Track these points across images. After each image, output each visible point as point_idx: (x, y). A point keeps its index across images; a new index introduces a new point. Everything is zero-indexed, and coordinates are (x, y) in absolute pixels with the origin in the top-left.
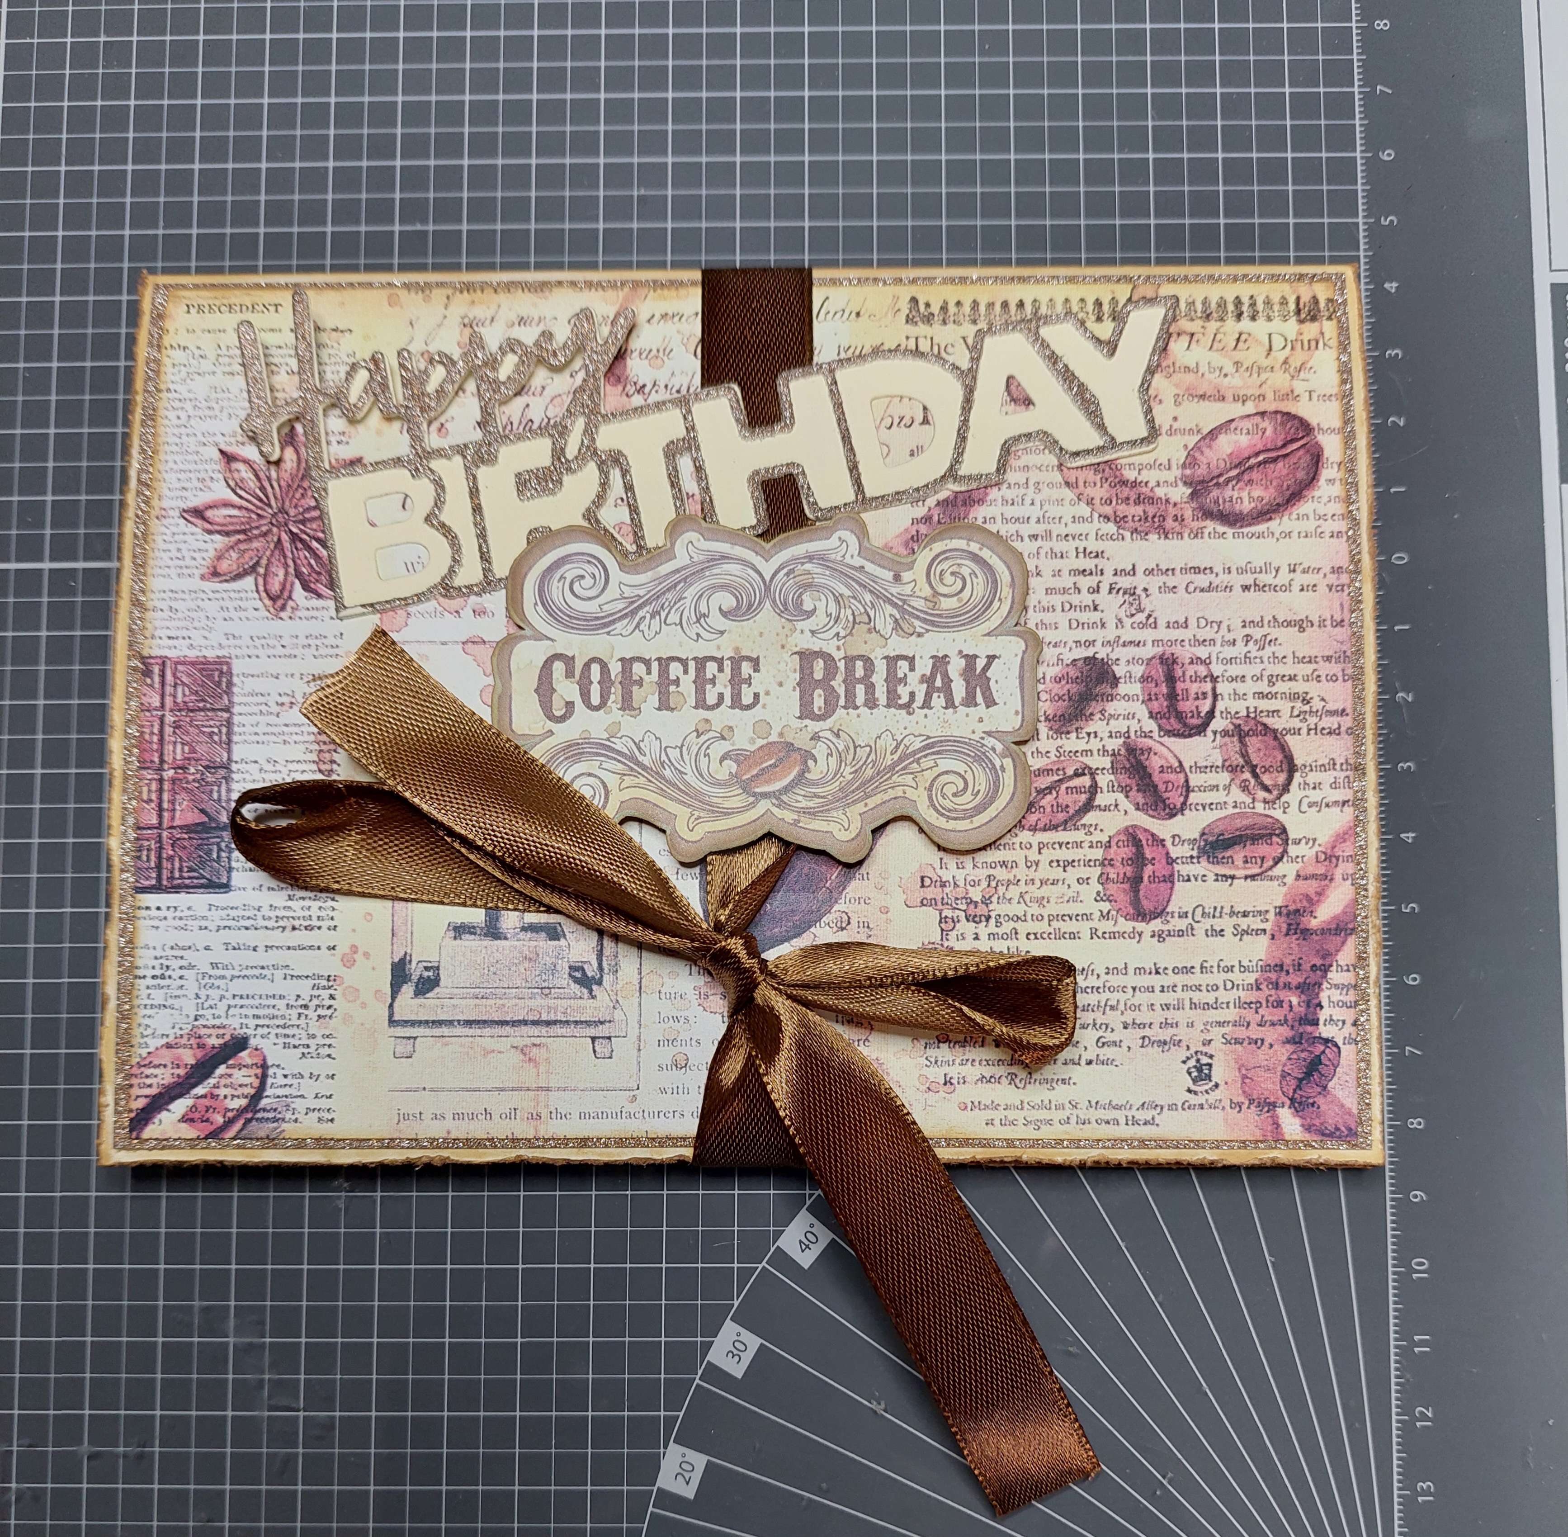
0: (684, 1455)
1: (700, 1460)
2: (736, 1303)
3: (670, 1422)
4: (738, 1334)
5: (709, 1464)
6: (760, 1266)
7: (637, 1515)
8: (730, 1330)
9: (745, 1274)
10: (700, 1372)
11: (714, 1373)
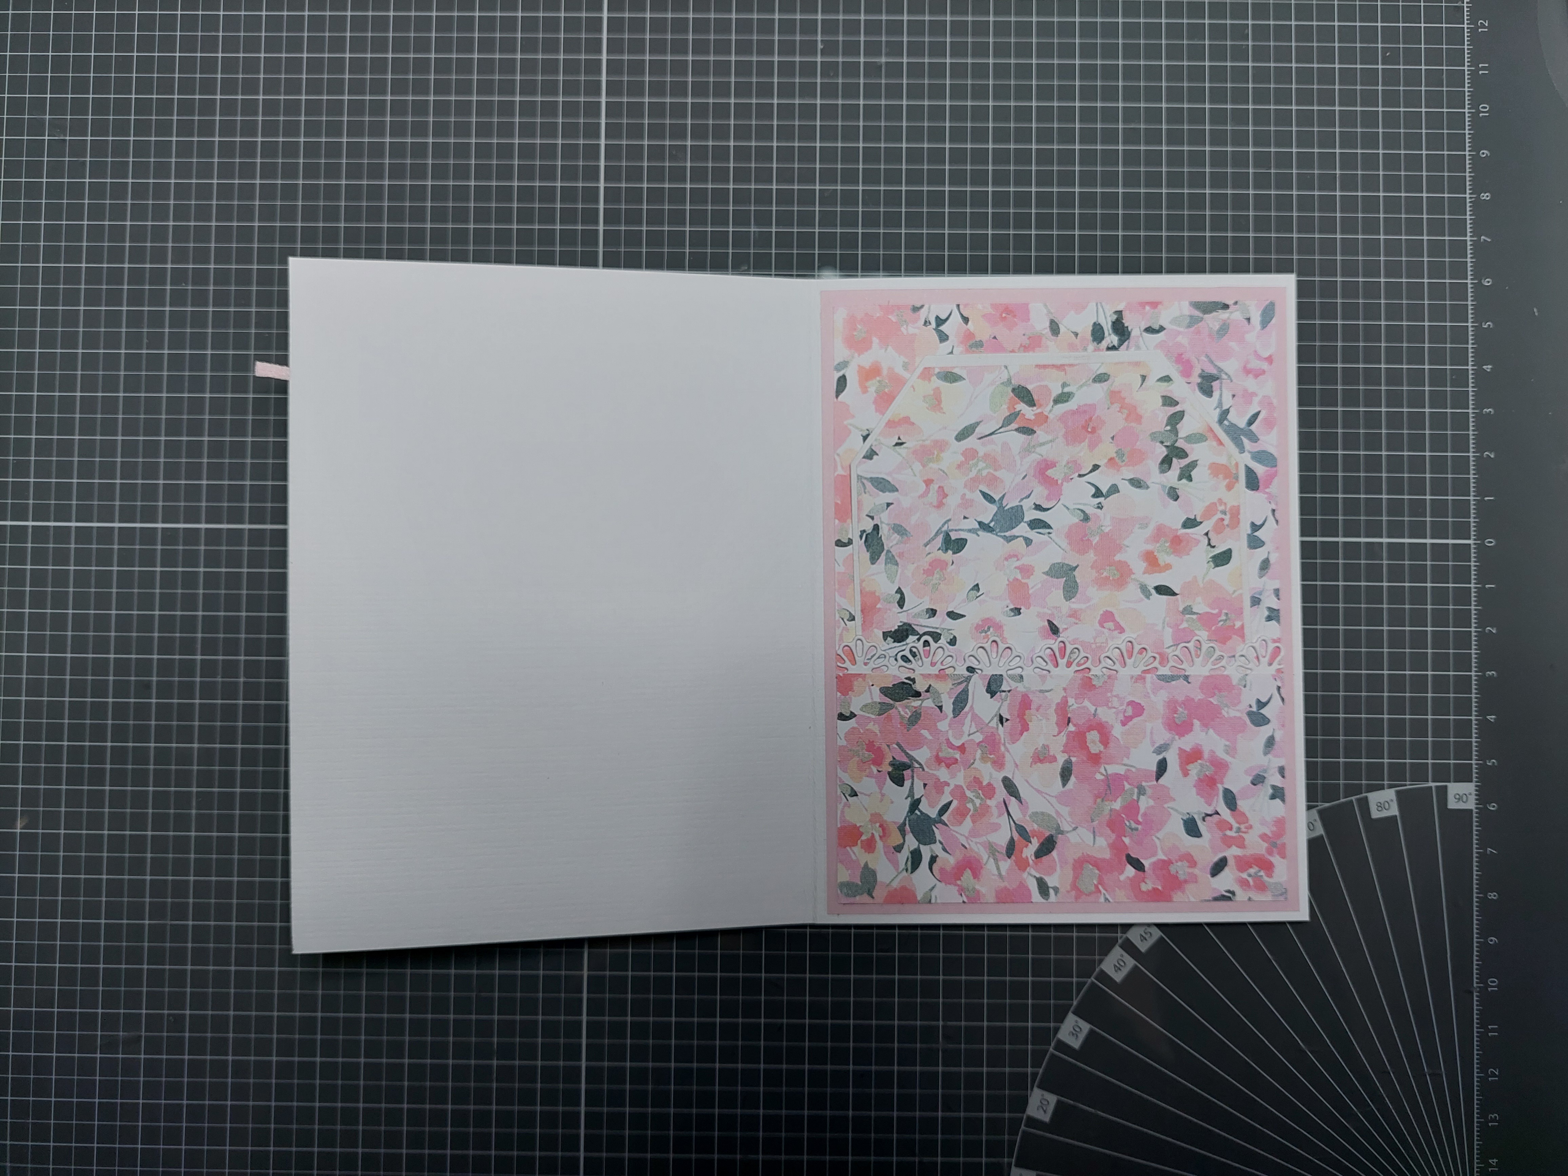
0: (1043, 1095)
1: (1052, 1099)
2: (1075, 1003)
3: (1035, 1075)
4: (1077, 1022)
6: (1089, 981)
7: (1014, 1131)
9: (1080, 986)
10: (1053, 1044)
11: (1062, 1046)
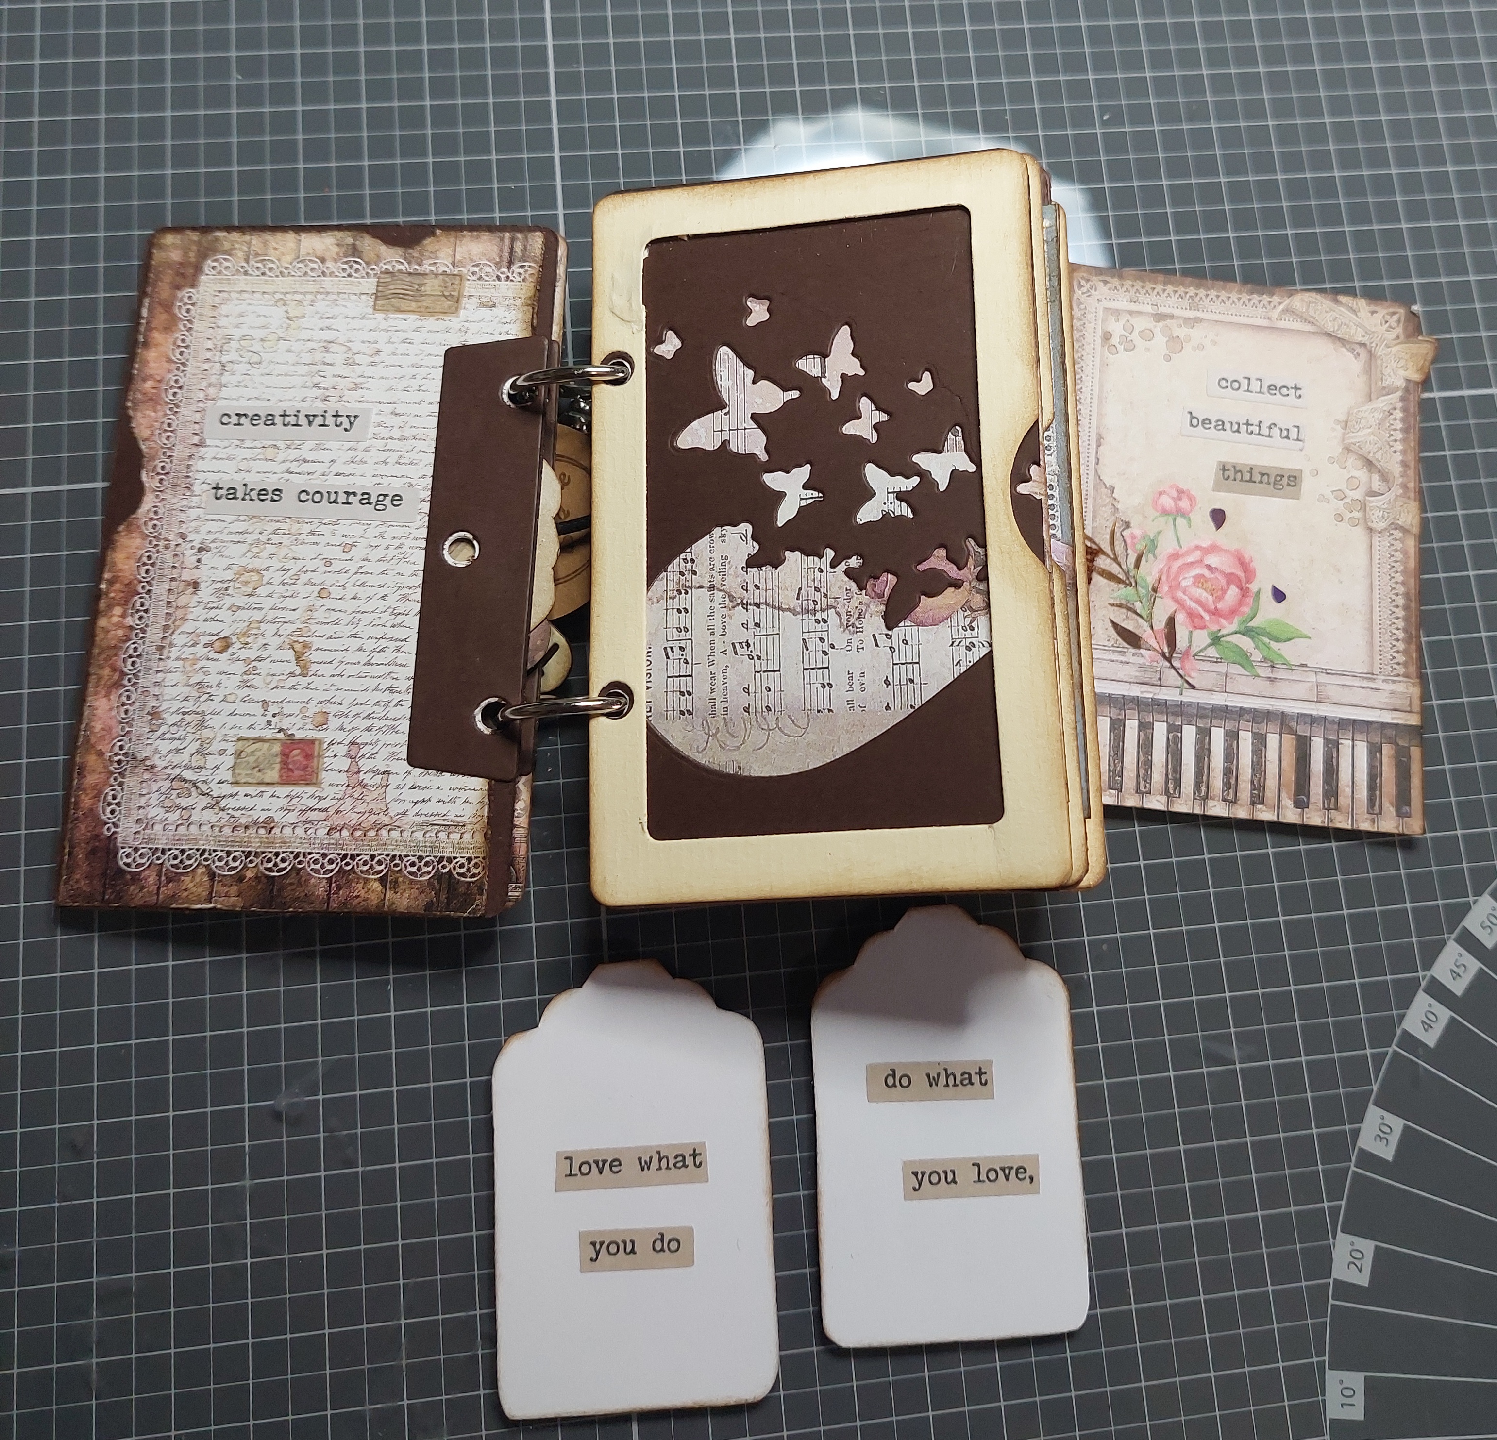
0: (1352, 1244)
1: (1368, 1246)
2: (1375, 1088)
3: (1335, 1211)
4: (1382, 1117)
6: (1390, 1050)
7: (1319, 1310)
8: (1374, 1114)
9: (1379, 1059)
10: (1354, 1159)
11: (1368, 1160)
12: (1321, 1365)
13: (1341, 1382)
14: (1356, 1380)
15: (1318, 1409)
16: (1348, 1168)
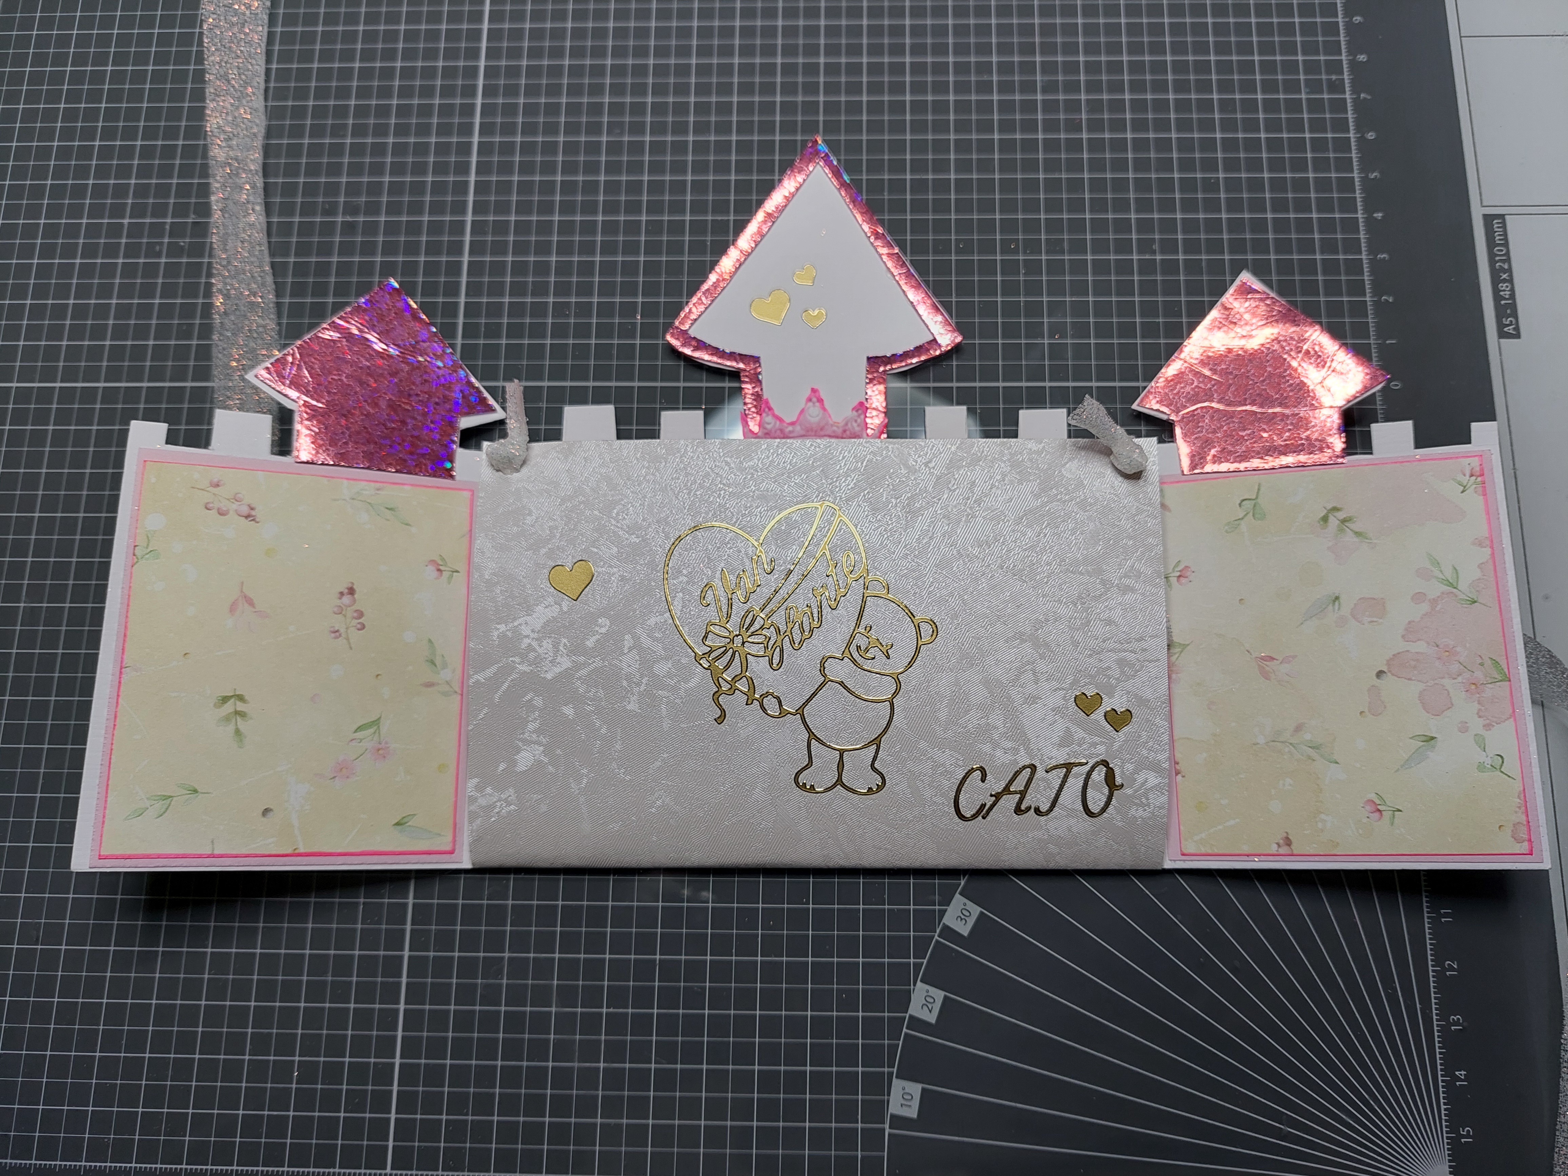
0: (928, 991)
1: (939, 995)
2: (963, 883)
3: (918, 966)
4: (965, 904)
5: (946, 998)
7: (895, 1034)
8: (958, 900)
10: (938, 931)
11: (948, 932)
12: (890, 1075)
13: (904, 1089)
14: (915, 1089)
15: (882, 1106)
16: (934, 936)
